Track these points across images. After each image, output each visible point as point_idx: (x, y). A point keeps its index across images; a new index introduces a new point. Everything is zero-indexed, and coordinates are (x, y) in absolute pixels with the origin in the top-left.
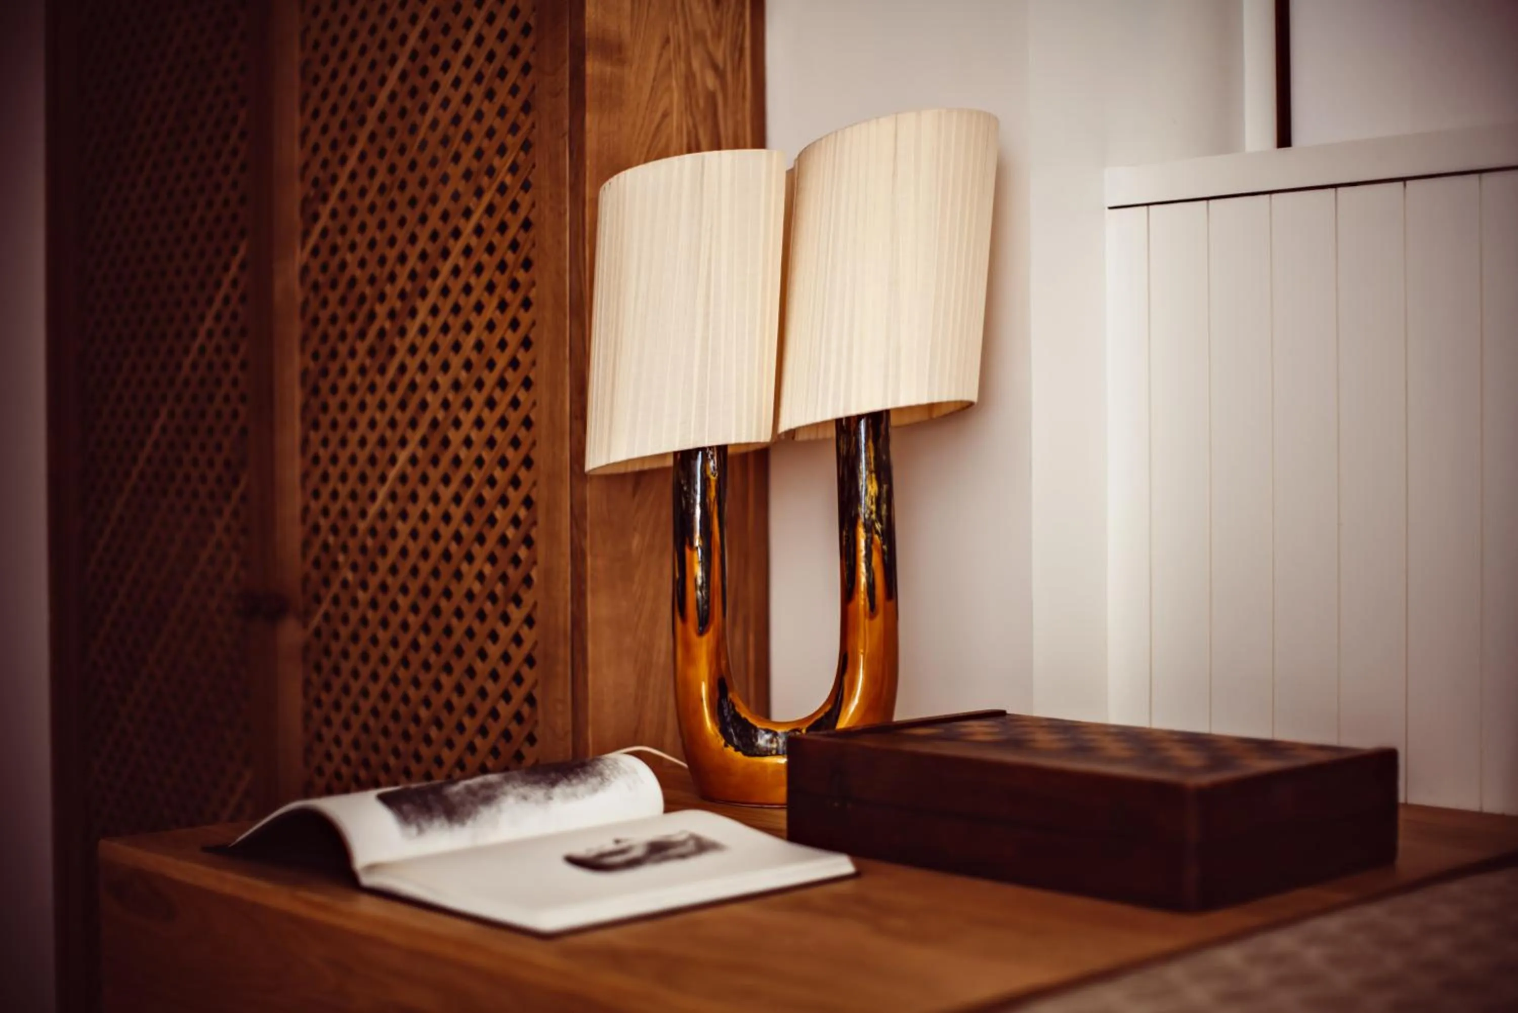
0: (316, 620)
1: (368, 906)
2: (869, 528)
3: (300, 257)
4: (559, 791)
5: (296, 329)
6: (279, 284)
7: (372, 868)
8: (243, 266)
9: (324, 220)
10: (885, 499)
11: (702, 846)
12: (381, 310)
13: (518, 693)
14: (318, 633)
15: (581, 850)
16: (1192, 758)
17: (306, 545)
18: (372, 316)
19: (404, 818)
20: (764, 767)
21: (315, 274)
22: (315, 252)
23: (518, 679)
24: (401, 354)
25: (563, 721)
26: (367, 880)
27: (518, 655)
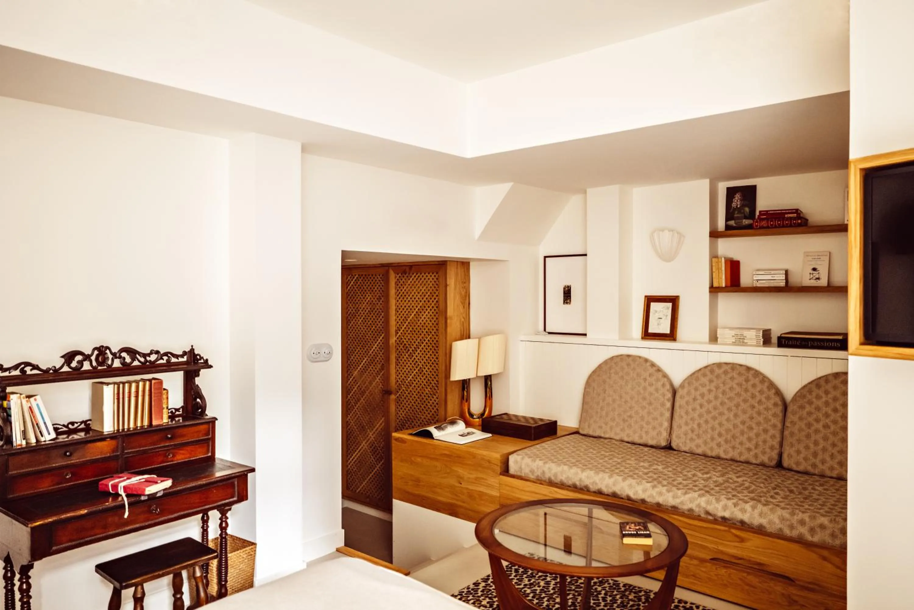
0: (398, 395)
1: (435, 441)
2: (489, 389)
3: (395, 339)
4: (454, 426)
5: (394, 350)
6: (391, 342)
7: (436, 437)
8: (383, 338)
9: (399, 334)
10: (491, 384)
11: (473, 433)
12: (411, 350)
13: (435, 409)
14: (398, 397)
15: (460, 434)
16: (532, 422)
17: (396, 383)
18: (409, 350)
19: (438, 430)
20: (474, 421)
21: (398, 342)
22: (398, 338)
23: (435, 406)
24: (415, 357)
25: (443, 413)
26: (435, 438)
27: (435, 403)
